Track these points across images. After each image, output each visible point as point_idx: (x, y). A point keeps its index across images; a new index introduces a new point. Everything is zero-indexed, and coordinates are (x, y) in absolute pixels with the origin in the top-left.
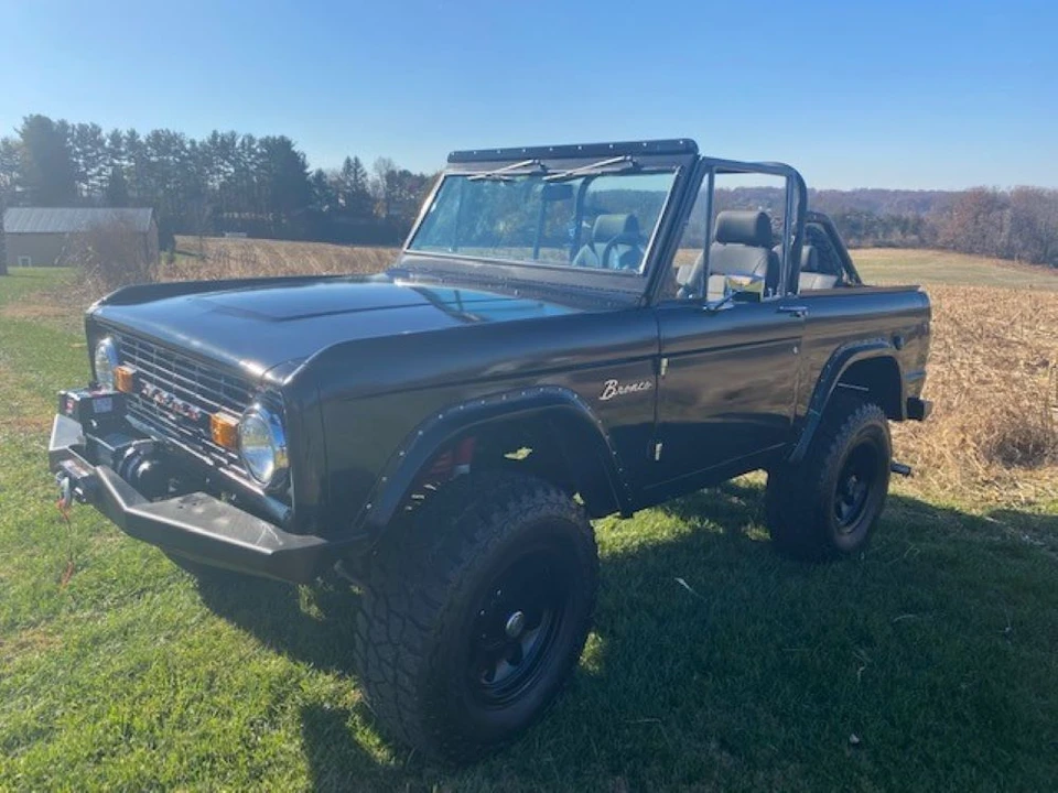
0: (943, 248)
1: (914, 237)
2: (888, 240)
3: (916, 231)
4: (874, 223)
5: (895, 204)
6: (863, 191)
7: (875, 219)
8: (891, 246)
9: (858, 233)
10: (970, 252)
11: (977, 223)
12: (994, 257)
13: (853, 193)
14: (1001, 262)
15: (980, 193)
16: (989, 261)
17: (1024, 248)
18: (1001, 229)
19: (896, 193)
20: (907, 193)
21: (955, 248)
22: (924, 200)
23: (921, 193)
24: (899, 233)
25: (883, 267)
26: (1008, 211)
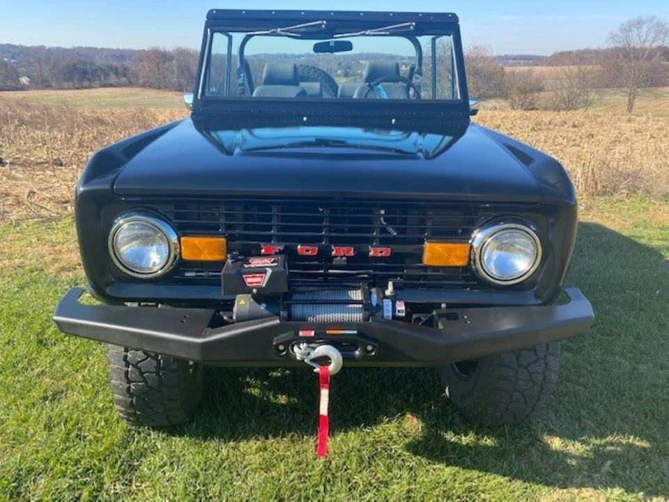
0: (143, 86)
1: (124, 79)
2: (108, 82)
3: (125, 75)
4: (96, 70)
5: (103, 56)
6: (80, 48)
7: (96, 68)
8: (111, 86)
9: (87, 77)
10: (159, 88)
11: (159, 69)
12: (173, 91)
13: (74, 50)
14: (177, 93)
15: (156, 51)
16: (171, 93)
17: (188, 84)
18: (173, 73)
19: (102, 50)
20: (109, 50)
21: (150, 86)
22: (122, 55)
23: (118, 50)
24: (114, 76)
25: (111, 99)
26: (174, 62)
